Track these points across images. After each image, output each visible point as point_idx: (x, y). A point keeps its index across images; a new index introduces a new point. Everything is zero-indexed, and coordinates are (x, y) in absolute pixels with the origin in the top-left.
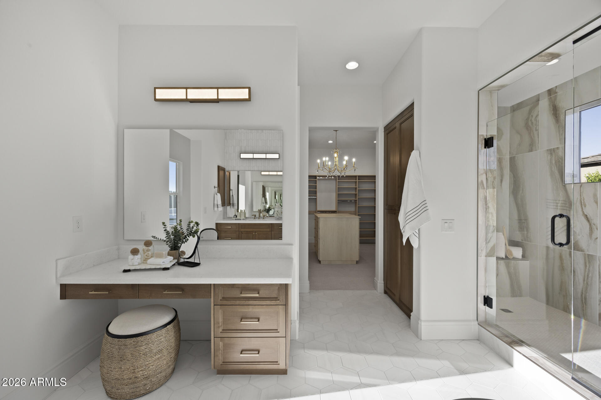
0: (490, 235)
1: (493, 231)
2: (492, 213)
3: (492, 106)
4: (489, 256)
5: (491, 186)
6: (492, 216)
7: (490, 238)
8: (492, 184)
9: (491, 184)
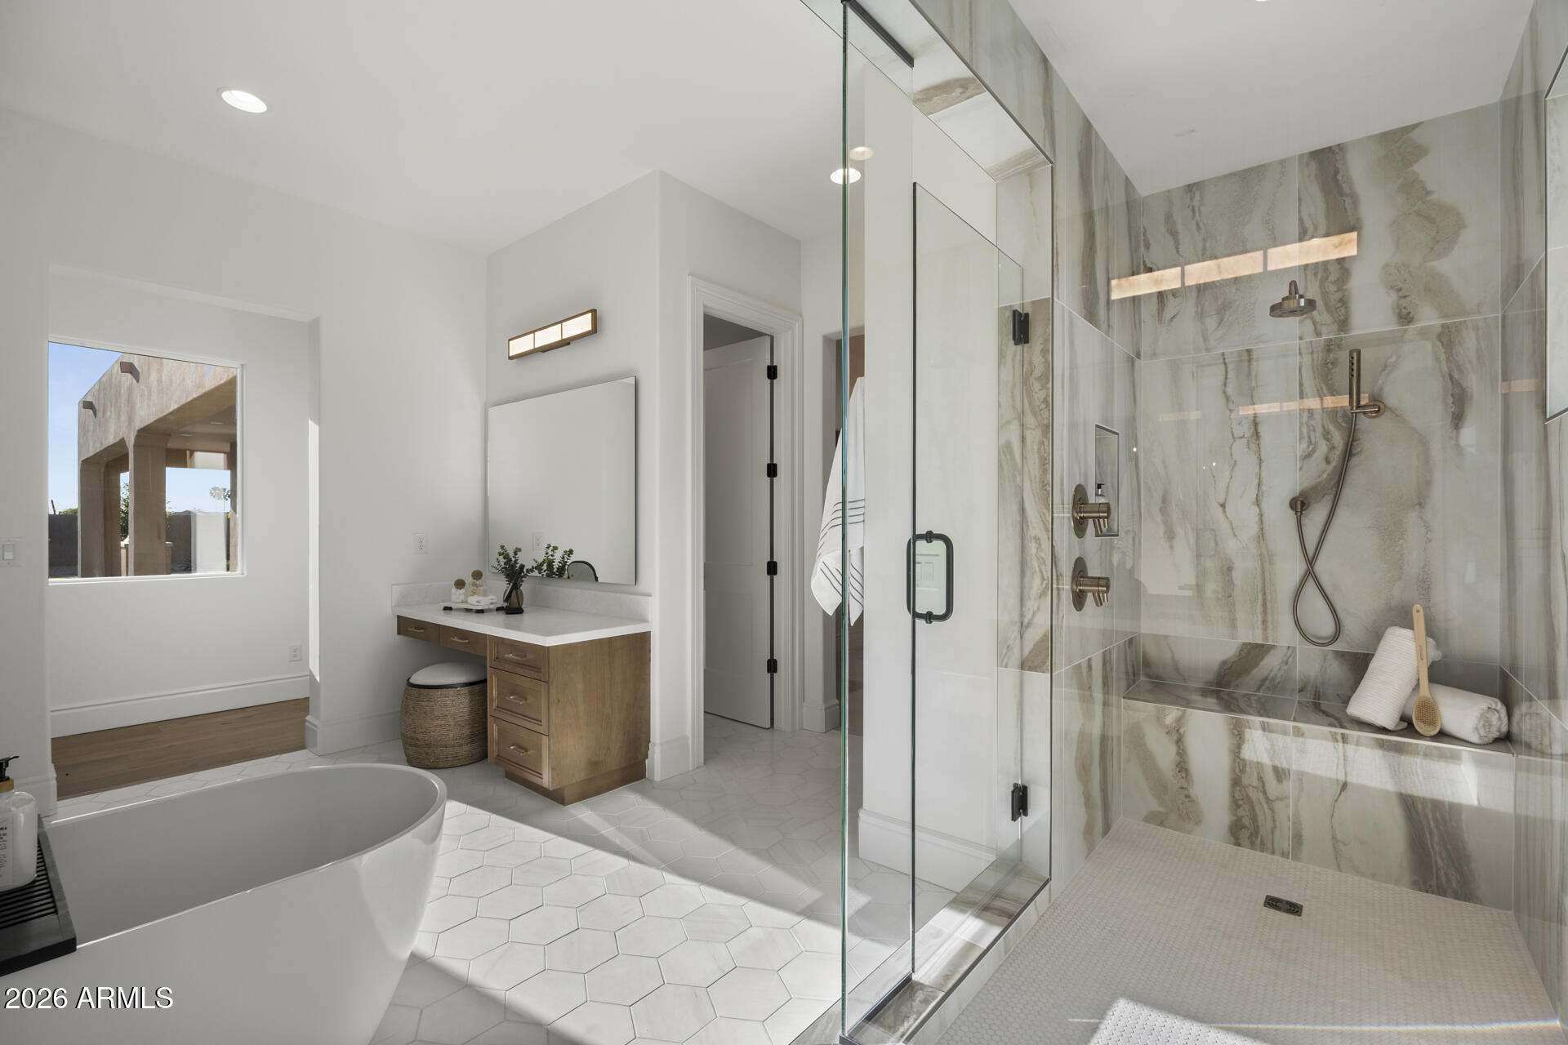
0: (1031, 605)
1: (1042, 595)
2: (1037, 539)
3: (1034, 214)
4: (1030, 669)
5: (1036, 456)
6: (1039, 547)
7: (1031, 612)
8: (1039, 449)
9: (1036, 451)
